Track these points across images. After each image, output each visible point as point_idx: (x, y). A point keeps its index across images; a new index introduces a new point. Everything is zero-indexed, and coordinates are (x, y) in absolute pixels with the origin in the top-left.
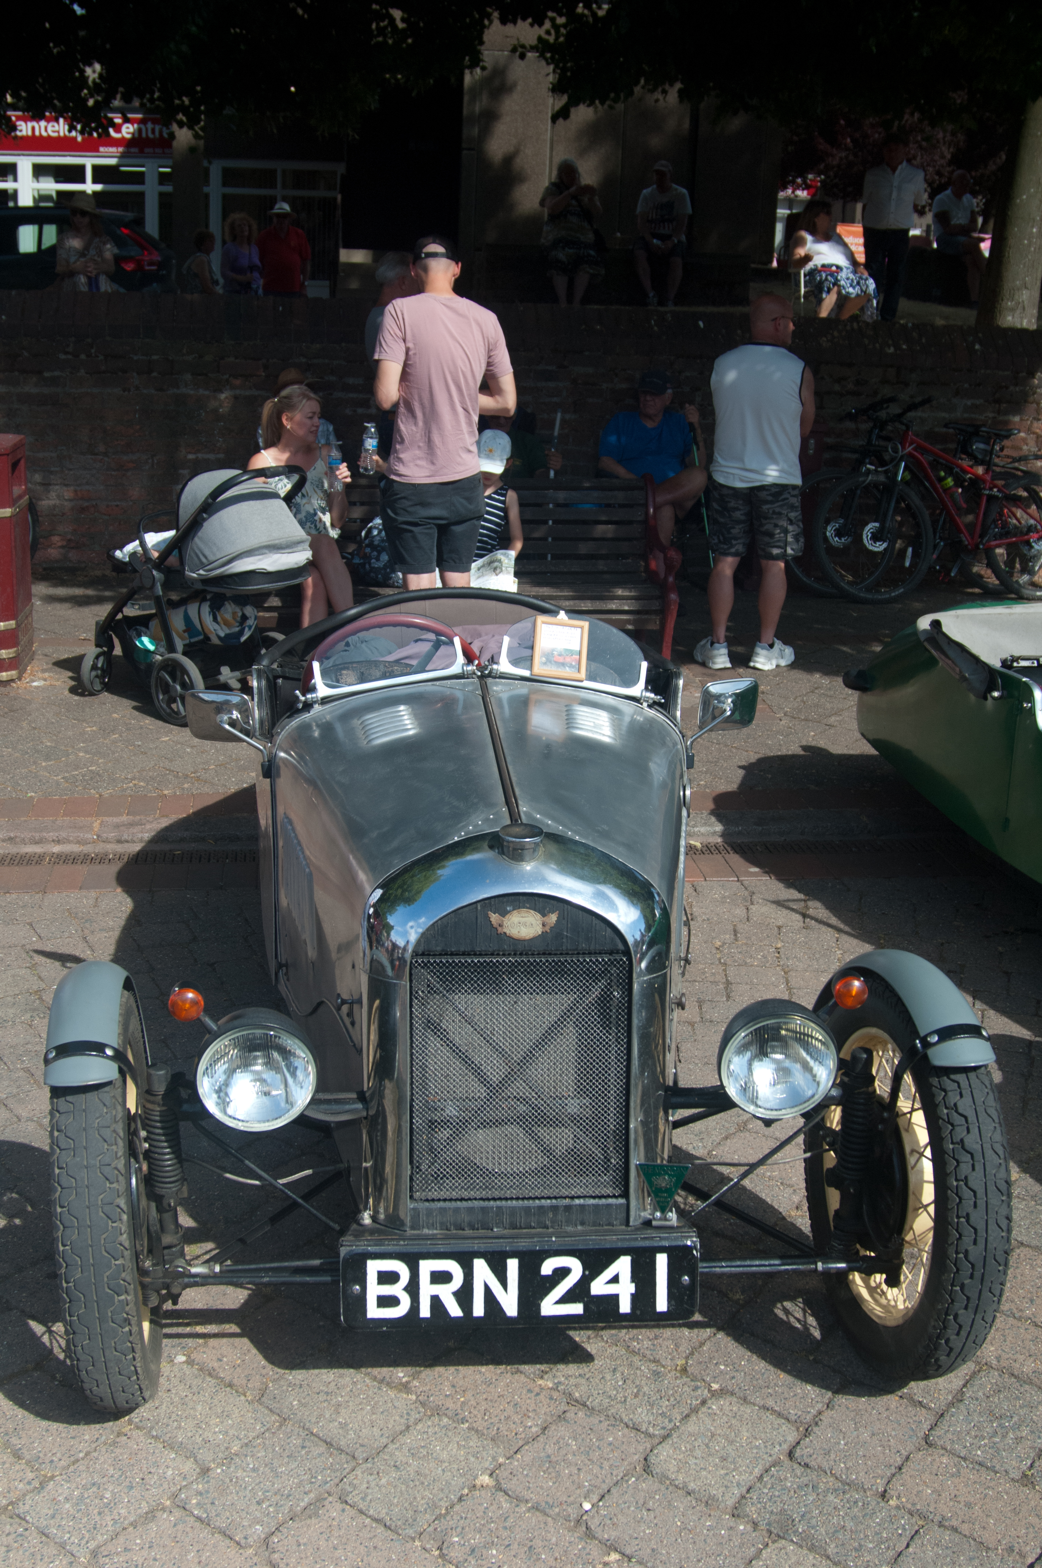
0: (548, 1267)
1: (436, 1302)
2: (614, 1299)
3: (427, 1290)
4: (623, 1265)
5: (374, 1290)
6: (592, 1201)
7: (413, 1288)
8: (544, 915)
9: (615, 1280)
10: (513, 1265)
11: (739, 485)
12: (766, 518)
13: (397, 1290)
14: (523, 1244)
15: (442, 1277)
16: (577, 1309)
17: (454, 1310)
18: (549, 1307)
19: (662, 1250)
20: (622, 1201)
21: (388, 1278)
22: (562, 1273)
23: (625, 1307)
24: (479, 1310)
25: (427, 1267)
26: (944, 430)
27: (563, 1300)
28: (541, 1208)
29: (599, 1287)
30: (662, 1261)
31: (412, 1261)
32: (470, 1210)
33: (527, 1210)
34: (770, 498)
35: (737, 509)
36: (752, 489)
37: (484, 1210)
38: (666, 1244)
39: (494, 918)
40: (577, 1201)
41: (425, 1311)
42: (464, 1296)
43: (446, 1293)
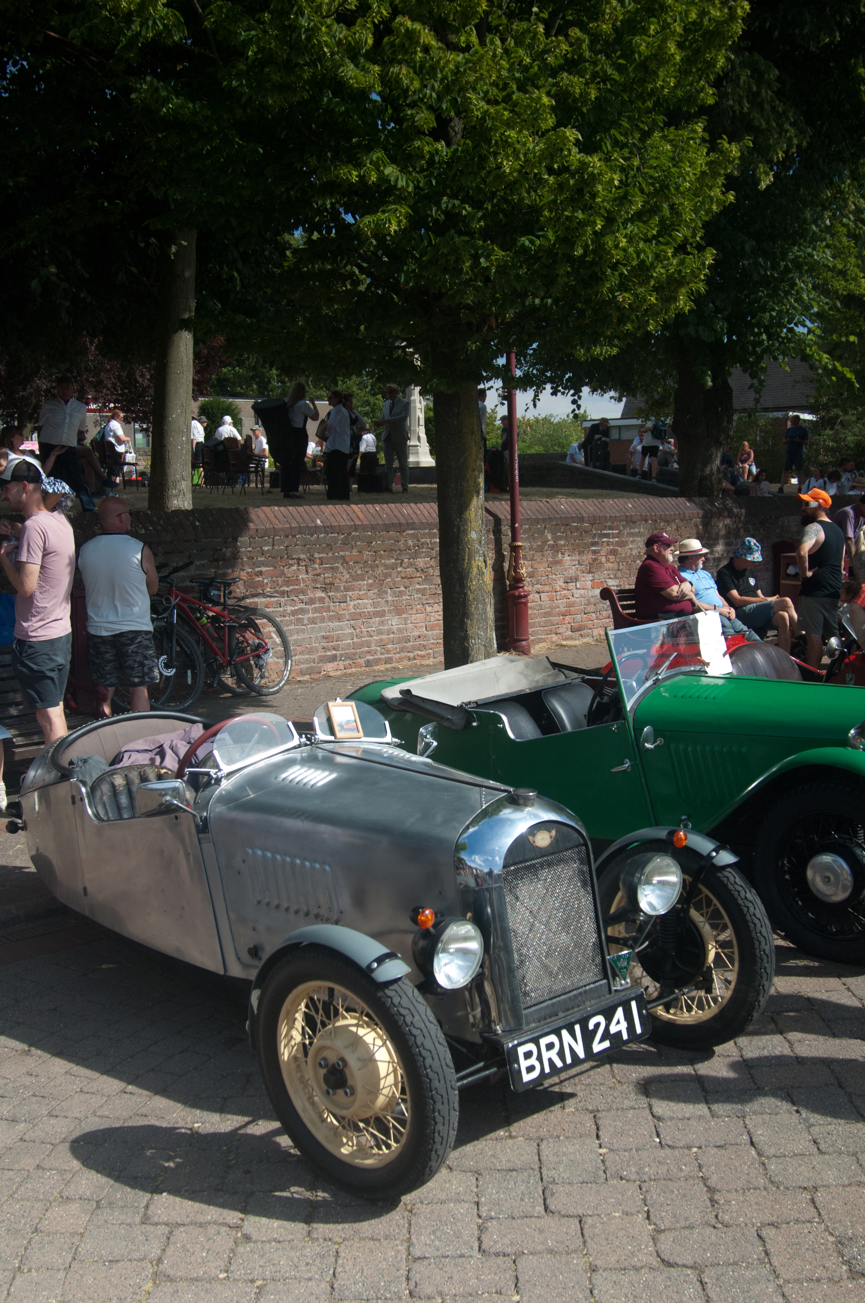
0: (591, 1026)
1: (550, 1061)
2: (620, 1032)
3: (546, 1055)
4: (620, 1013)
5: (524, 1064)
6: (592, 986)
7: (540, 1058)
8: (550, 832)
9: (618, 1022)
10: (577, 1028)
11: (104, 634)
12: (128, 656)
13: (533, 1061)
14: (577, 1016)
15: (550, 1046)
16: (606, 1044)
17: (559, 1064)
18: (598, 1047)
19: (632, 999)
20: (605, 981)
21: (528, 1055)
22: (597, 1025)
23: (625, 1037)
24: (569, 1060)
25: (544, 1042)
26: (189, 584)
27: (601, 1041)
28: (575, 995)
29: (613, 1029)
30: (634, 1004)
31: (536, 1041)
32: (547, 1006)
33: (570, 998)
34: (128, 642)
35: (107, 652)
36: (114, 636)
37: (553, 1004)
38: (633, 995)
39: (531, 838)
40: (587, 987)
41: (547, 1070)
42: (561, 1054)
43: (553, 1054)
